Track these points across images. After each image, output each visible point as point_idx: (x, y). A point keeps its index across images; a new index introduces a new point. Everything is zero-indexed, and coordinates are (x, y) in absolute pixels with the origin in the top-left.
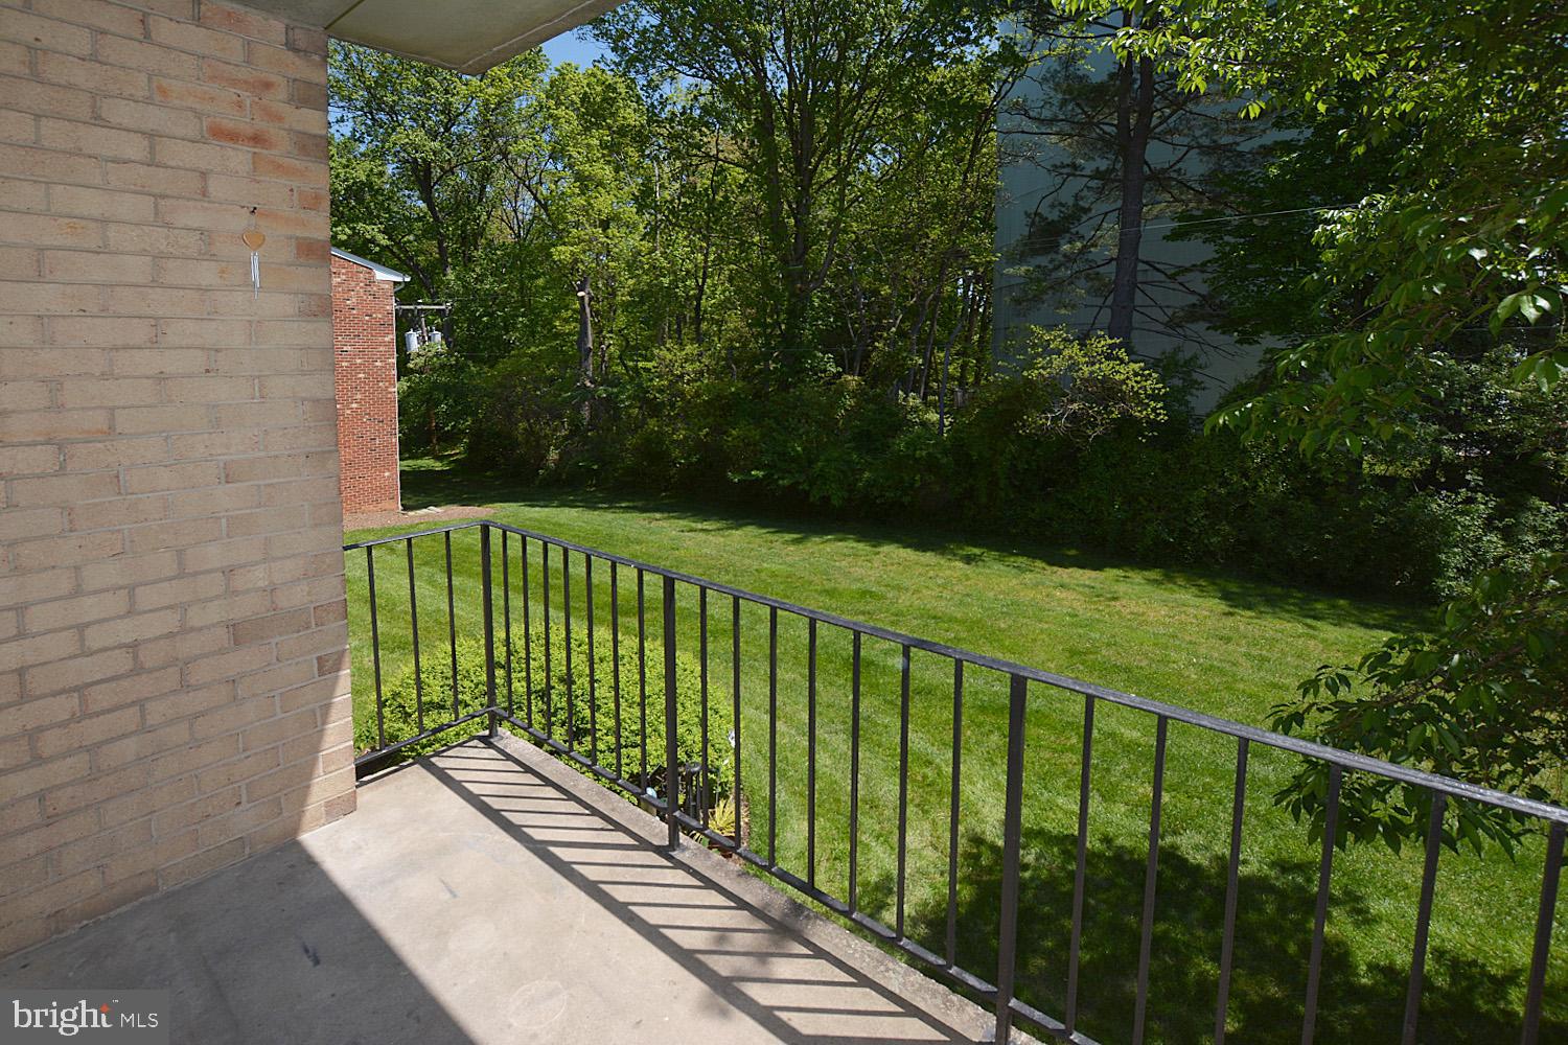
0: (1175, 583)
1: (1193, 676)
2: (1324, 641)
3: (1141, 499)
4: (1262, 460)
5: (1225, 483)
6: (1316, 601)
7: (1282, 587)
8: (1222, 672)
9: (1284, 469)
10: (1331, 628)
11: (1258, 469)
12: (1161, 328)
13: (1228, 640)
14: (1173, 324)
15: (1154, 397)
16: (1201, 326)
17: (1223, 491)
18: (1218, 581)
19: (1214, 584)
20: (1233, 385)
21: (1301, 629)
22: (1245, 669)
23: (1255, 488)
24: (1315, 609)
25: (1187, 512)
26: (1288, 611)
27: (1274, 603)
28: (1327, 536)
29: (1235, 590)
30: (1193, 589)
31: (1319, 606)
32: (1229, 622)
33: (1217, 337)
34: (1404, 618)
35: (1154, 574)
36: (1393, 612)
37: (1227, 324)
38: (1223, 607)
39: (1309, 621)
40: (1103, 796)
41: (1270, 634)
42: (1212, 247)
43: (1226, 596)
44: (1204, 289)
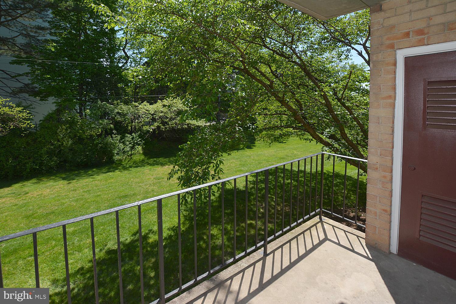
0: (44, 181)
1: (74, 204)
2: (99, 180)
3: (21, 156)
4: (63, 135)
5: (52, 145)
6: (88, 171)
7: (77, 171)
8: (82, 199)
9: (70, 137)
10: (97, 177)
11: (63, 138)
13: (75, 190)
14: (14, 94)
16: (26, 95)
17: (52, 147)
18: (57, 175)
19: (57, 177)
20: (47, 113)
21: (91, 180)
22: (86, 196)
23: (62, 144)
24: (89, 174)
25: (41, 157)
26: (84, 176)
27: (79, 175)
28: (87, 153)
29: (64, 176)
30: (52, 180)
31: (90, 172)
32: (71, 185)
34: (109, 169)
35: (34, 180)
36: (107, 168)
37: (35, 94)
38: (65, 182)
39: (91, 177)
40: (79, 251)
41: (85, 184)
43: (64, 179)
44: (27, 82)
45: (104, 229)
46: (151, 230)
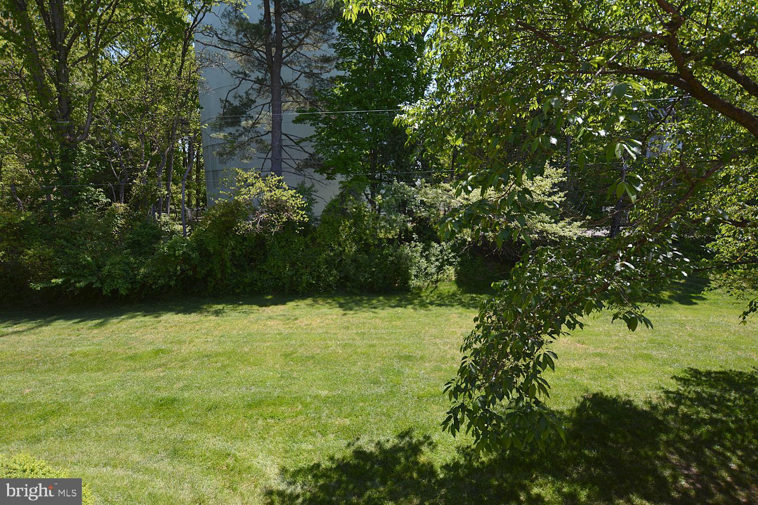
0: (319, 304)
1: (340, 351)
2: (381, 318)
3: (298, 263)
4: (346, 237)
5: (332, 250)
6: (372, 299)
7: (359, 296)
8: (351, 346)
9: (354, 240)
10: (381, 311)
11: (344, 241)
12: (293, 171)
13: (347, 328)
14: (299, 169)
15: (302, 209)
16: (311, 170)
17: (332, 254)
18: (336, 299)
19: (334, 300)
20: (330, 200)
21: (372, 315)
22: (358, 342)
23: (344, 250)
24: (372, 304)
25: (319, 267)
26: (365, 307)
27: (358, 304)
28: (373, 269)
29: (343, 301)
30: (327, 305)
31: (374, 302)
32: (345, 318)
33: (317, 176)
34: (400, 301)
35: (309, 301)
36: (398, 298)
37: (322, 169)
38: (340, 311)
39: (373, 310)
40: (322, 434)
41: (362, 320)
42: (314, 128)
43: (341, 306)
44: (312, 151)
45: (363, 409)
46: (429, 438)
